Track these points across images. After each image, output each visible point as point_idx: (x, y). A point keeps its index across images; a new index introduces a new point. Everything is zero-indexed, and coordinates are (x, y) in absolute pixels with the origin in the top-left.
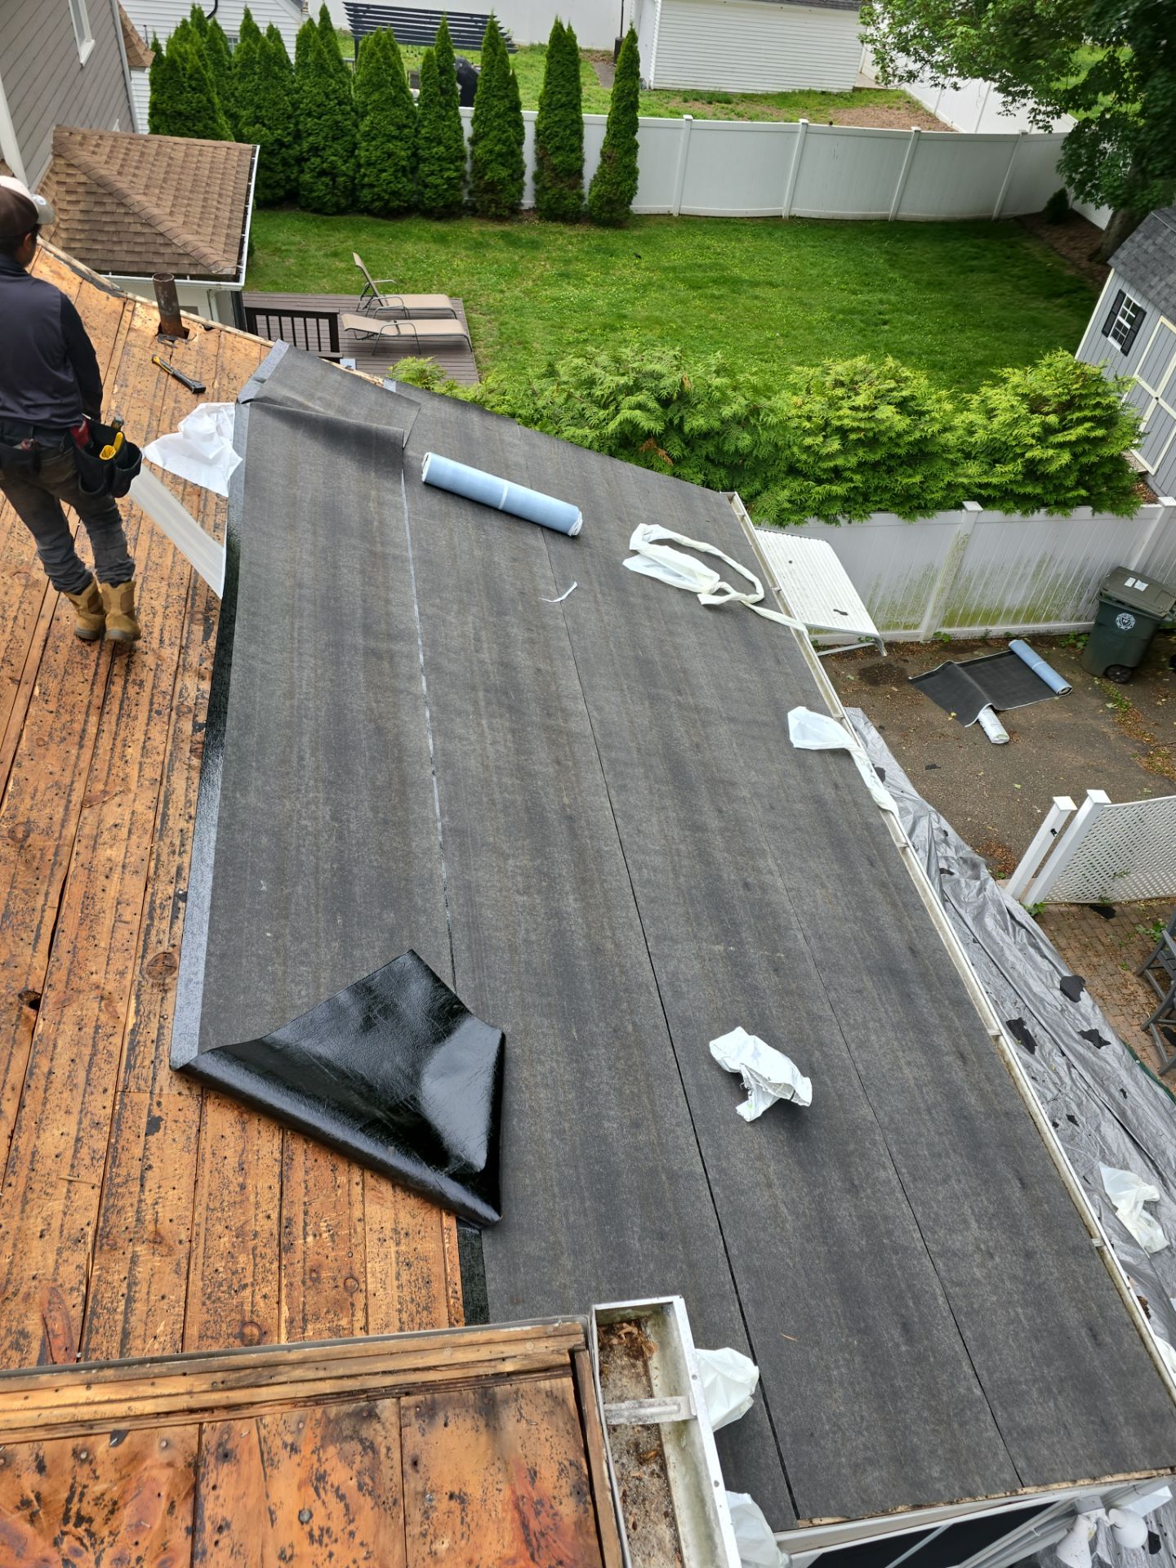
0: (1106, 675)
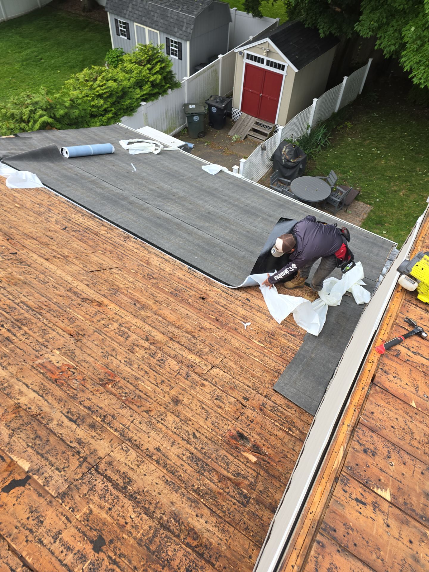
0: (199, 137)
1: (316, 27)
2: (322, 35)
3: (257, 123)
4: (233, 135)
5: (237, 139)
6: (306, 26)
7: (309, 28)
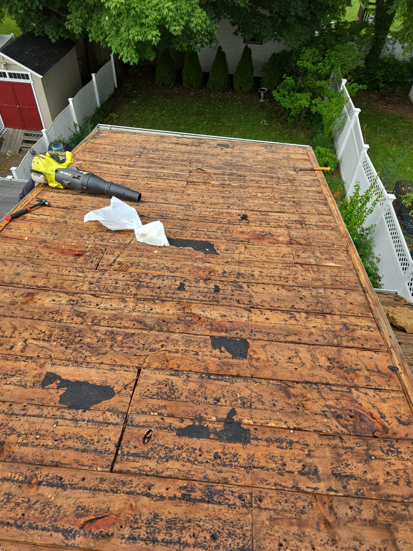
1: (45, 34)
2: (53, 41)
3: (26, 135)
4: (7, 152)
5: (12, 154)
6: (36, 35)
7: (39, 36)
